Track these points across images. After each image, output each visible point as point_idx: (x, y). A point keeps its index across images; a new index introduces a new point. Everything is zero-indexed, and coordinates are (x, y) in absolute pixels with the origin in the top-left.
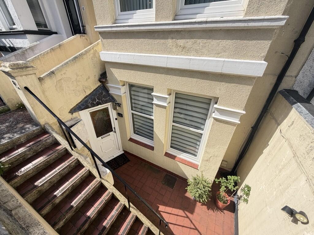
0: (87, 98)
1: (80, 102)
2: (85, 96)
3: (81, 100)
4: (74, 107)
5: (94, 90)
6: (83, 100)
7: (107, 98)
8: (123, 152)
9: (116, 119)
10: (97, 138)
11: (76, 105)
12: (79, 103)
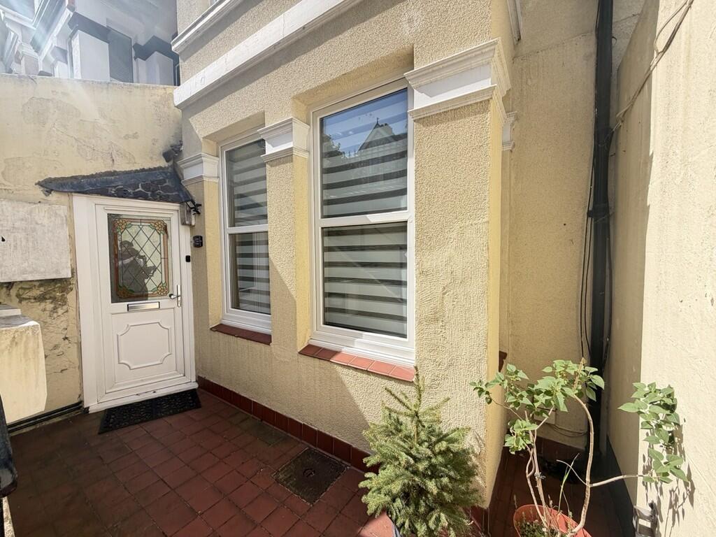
0: (113, 178)
1: (88, 176)
2: (112, 169)
3: (94, 173)
4: (63, 179)
5: (143, 170)
6: (101, 175)
7: (172, 192)
8: (195, 386)
9: (188, 259)
10: (112, 302)
11: (72, 177)
12: (84, 177)
